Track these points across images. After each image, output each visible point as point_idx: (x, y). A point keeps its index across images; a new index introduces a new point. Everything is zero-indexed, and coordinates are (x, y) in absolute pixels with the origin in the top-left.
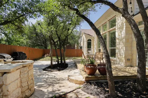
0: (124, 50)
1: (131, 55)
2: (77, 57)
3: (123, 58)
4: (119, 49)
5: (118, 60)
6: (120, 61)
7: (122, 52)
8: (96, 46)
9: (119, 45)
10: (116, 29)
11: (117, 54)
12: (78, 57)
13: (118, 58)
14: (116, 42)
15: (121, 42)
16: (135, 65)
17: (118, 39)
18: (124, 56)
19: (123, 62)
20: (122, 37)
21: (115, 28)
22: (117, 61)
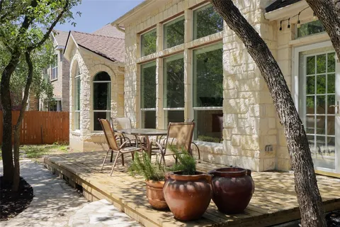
0: (258, 114)
1: (275, 132)
2: (38, 144)
3: (253, 141)
4: (236, 113)
5: (233, 150)
6: (241, 155)
7: (251, 121)
8: (134, 100)
9: (238, 98)
10: (225, 40)
11: (230, 128)
12: (42, 143)
13: (235, 145)
14: (225, 86)
15: (246, 87)
16: (287, 165)
17: (234, 77)
18: (255, 136)
19: (253, 157)
20: (247, 71)
21: (222, 39)
22: (229, 154)
